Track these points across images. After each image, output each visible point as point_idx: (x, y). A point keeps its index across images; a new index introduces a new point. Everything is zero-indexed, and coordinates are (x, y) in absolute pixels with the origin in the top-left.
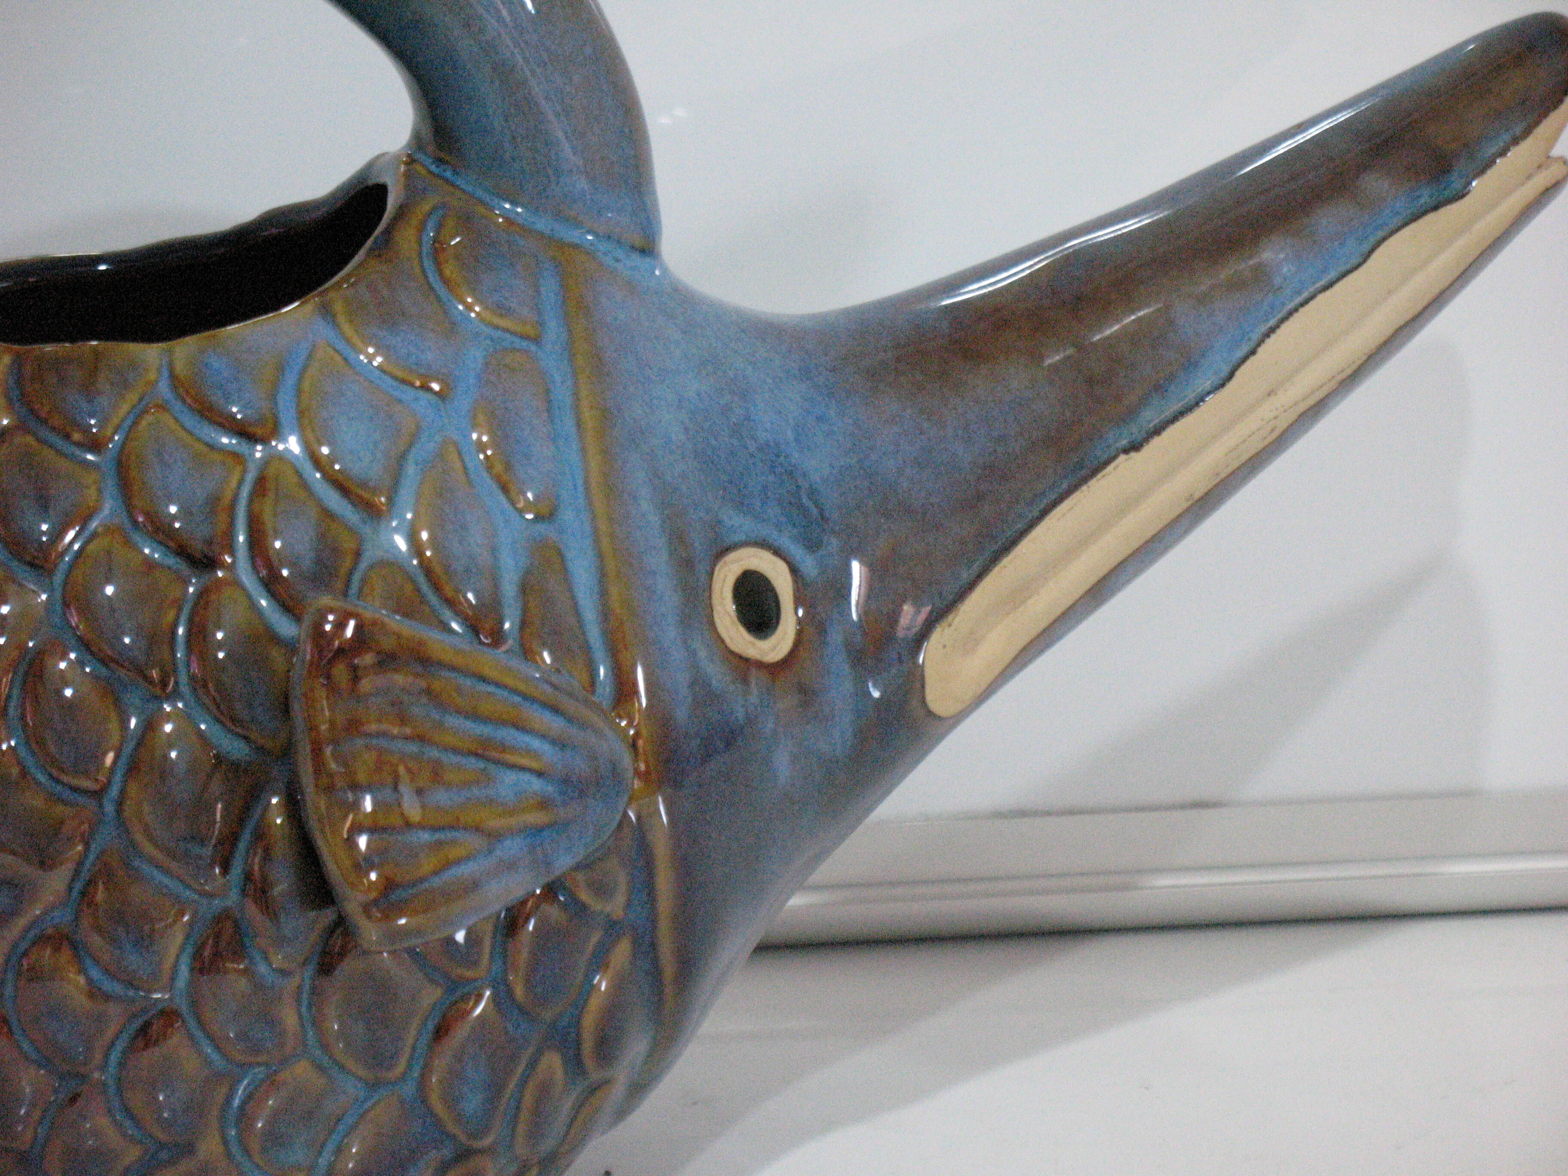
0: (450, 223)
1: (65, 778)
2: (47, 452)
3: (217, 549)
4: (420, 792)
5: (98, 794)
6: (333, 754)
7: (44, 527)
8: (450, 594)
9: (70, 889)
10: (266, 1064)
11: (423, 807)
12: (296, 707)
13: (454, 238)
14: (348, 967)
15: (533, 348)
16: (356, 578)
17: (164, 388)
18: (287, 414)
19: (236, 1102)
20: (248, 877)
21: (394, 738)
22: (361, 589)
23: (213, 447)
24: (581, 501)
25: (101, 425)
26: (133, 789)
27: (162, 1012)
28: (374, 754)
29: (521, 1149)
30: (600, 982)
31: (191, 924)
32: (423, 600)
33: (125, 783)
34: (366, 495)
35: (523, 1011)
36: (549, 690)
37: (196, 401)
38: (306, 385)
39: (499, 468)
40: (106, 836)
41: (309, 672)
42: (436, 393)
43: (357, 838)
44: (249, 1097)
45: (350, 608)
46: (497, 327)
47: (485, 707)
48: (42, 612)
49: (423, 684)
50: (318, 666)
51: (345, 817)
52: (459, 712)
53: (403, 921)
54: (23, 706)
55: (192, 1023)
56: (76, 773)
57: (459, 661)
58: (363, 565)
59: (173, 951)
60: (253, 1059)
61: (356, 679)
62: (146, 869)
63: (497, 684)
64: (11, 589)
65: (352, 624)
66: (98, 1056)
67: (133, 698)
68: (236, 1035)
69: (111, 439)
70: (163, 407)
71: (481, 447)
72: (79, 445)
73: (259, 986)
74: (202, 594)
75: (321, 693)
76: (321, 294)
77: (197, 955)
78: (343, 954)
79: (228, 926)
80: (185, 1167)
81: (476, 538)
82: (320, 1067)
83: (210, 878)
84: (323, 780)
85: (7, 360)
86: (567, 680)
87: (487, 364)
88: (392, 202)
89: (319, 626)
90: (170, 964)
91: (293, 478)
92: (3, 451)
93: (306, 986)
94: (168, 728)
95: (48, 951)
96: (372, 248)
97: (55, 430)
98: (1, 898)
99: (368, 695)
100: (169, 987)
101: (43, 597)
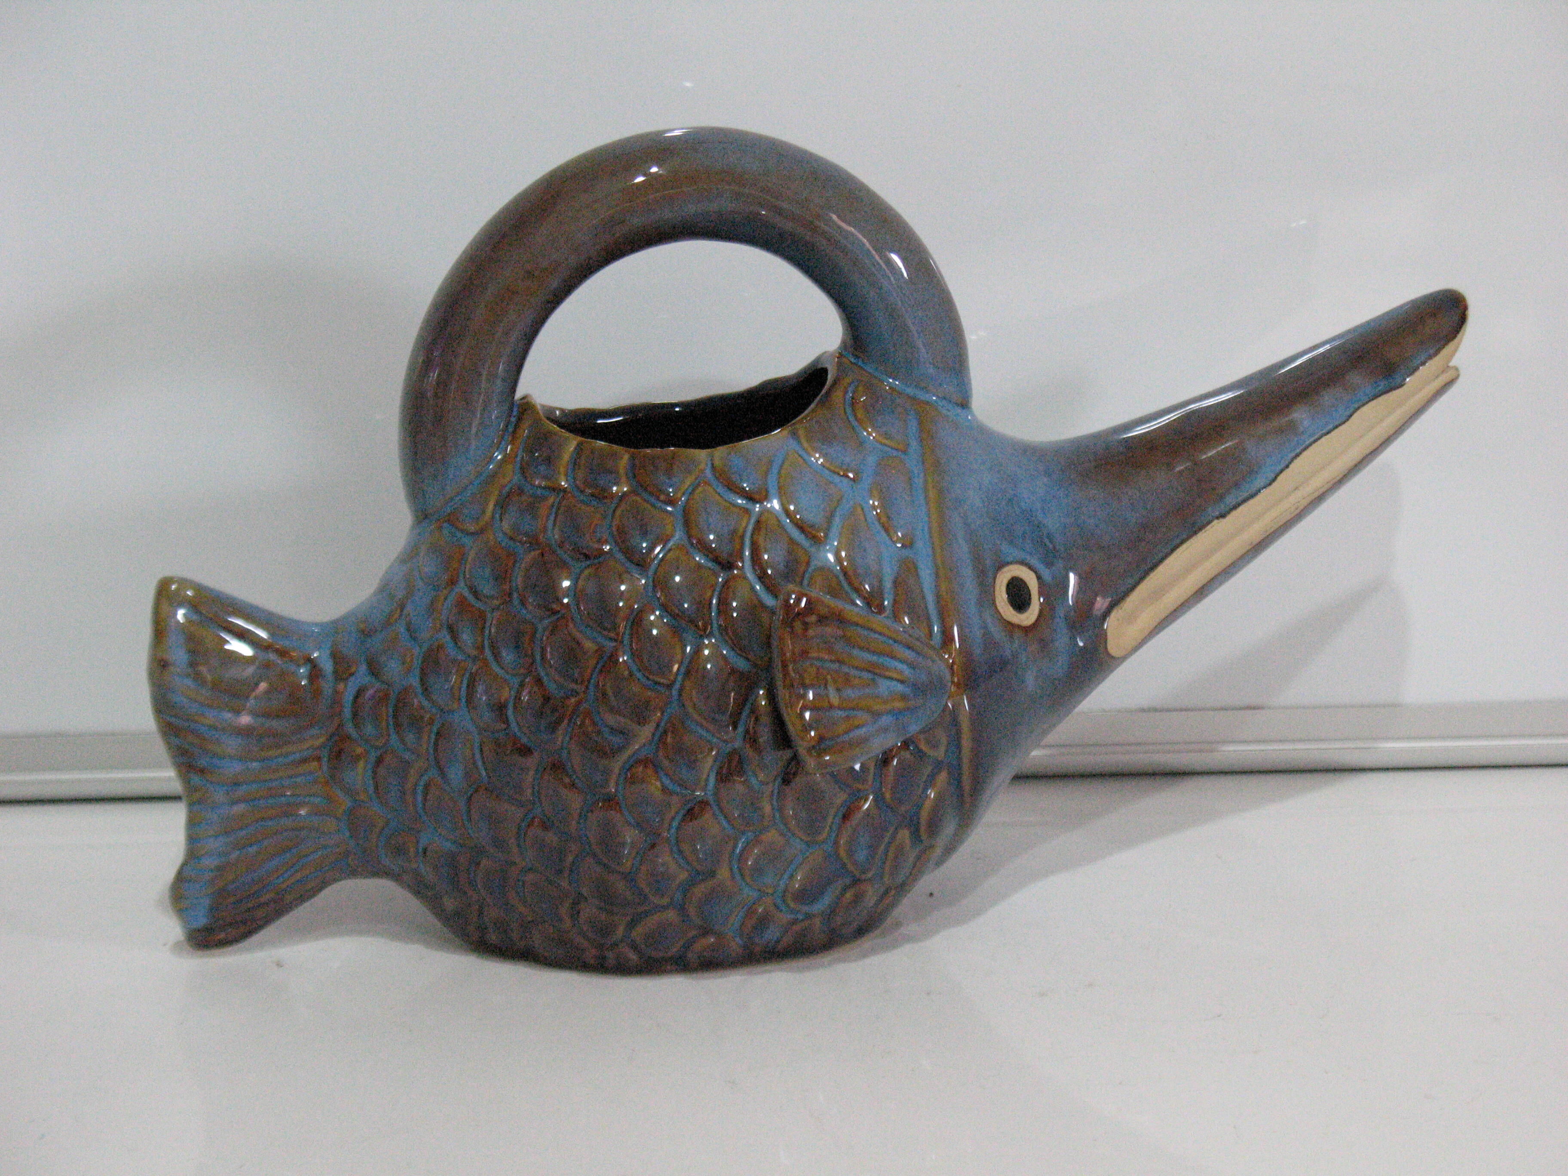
0: (860, 389)
1: (651, 677)
2: (646, 505)
3: (734, 558)
4: (838, 690)
5: (668, 686)
6: (793, 669)
7: (644, 545)
8: (856, 585)
9: (653, 734)
10: (754, 831)
11: (840, 697)
12: (775, 643)
13: (862, 397)
14: (799, 781)
15: (903, 456)
16: (807, 575)
17: (708, 472)
19: (738, 851)
20: (747, 732)
21: (825, 661)
22: (809, 582)
23: (733, 504)
24: (927, 537)
25: (675, 492)
26: (688, 684)
27: (700, 802)
28: (815, 669)
29: (886, 879)
30: (931, 793)
31: (716, 756)
32: (842, 589)
33: (684, 680)
34: (813, 532)
35: (889, 807)
36: (906, 636)
37: (724, 480)
38: (783, 473)
39: (884, 519)
40: (673, 709)
41: (782, 625)
42: (851, 479)
43: (805, 713)
44: (744, 849)
45: (804, 591)
46: (884, 445)
47: (873, 646)
48: (642, 589)
49: (840, 632)
50: (788, 621)
51: (798, 702)
52: (860, 648)
53: (828, 758)
54: (631, 639)
55: (715, 808)
56: (658, 675)
57: (861, 621)
58: (810, 570)
59: (706, 771)
60: (746, 828)
61: (806, 630)
62: (692, 725)
63: (882, 634)
64: (625, 576)
65: (804, 599)
66: (666, 825)
67: (689, 636)
68: (739, 815)
69: (680, 499)
70: (707, 483)
71: (874, 508)
72: (664, 502)
73: (751, 789)
74: (726, 583)
75: (787, 636)
76: (792, 425)
78: (796, 773)
79: (737, 758)
80: (710, 884)
81: (871, 557)
82: (782, 834)
83: (727, 733)
84: (788, 682)
85: (626, 457)
86: (917, 633)
87: (879, 464)
88: (830, 377)
89: (788, 601)
90: (704, 777)
91: (775, 522)
92: (623, 506)
93: (776, 791)
94: (706, 652)
95: (641, 769)
96: (819, 402)
97: (652, 494)
98: (616, 740)
99: (812, 638)
100: (704, 789)
101: (643, 582)
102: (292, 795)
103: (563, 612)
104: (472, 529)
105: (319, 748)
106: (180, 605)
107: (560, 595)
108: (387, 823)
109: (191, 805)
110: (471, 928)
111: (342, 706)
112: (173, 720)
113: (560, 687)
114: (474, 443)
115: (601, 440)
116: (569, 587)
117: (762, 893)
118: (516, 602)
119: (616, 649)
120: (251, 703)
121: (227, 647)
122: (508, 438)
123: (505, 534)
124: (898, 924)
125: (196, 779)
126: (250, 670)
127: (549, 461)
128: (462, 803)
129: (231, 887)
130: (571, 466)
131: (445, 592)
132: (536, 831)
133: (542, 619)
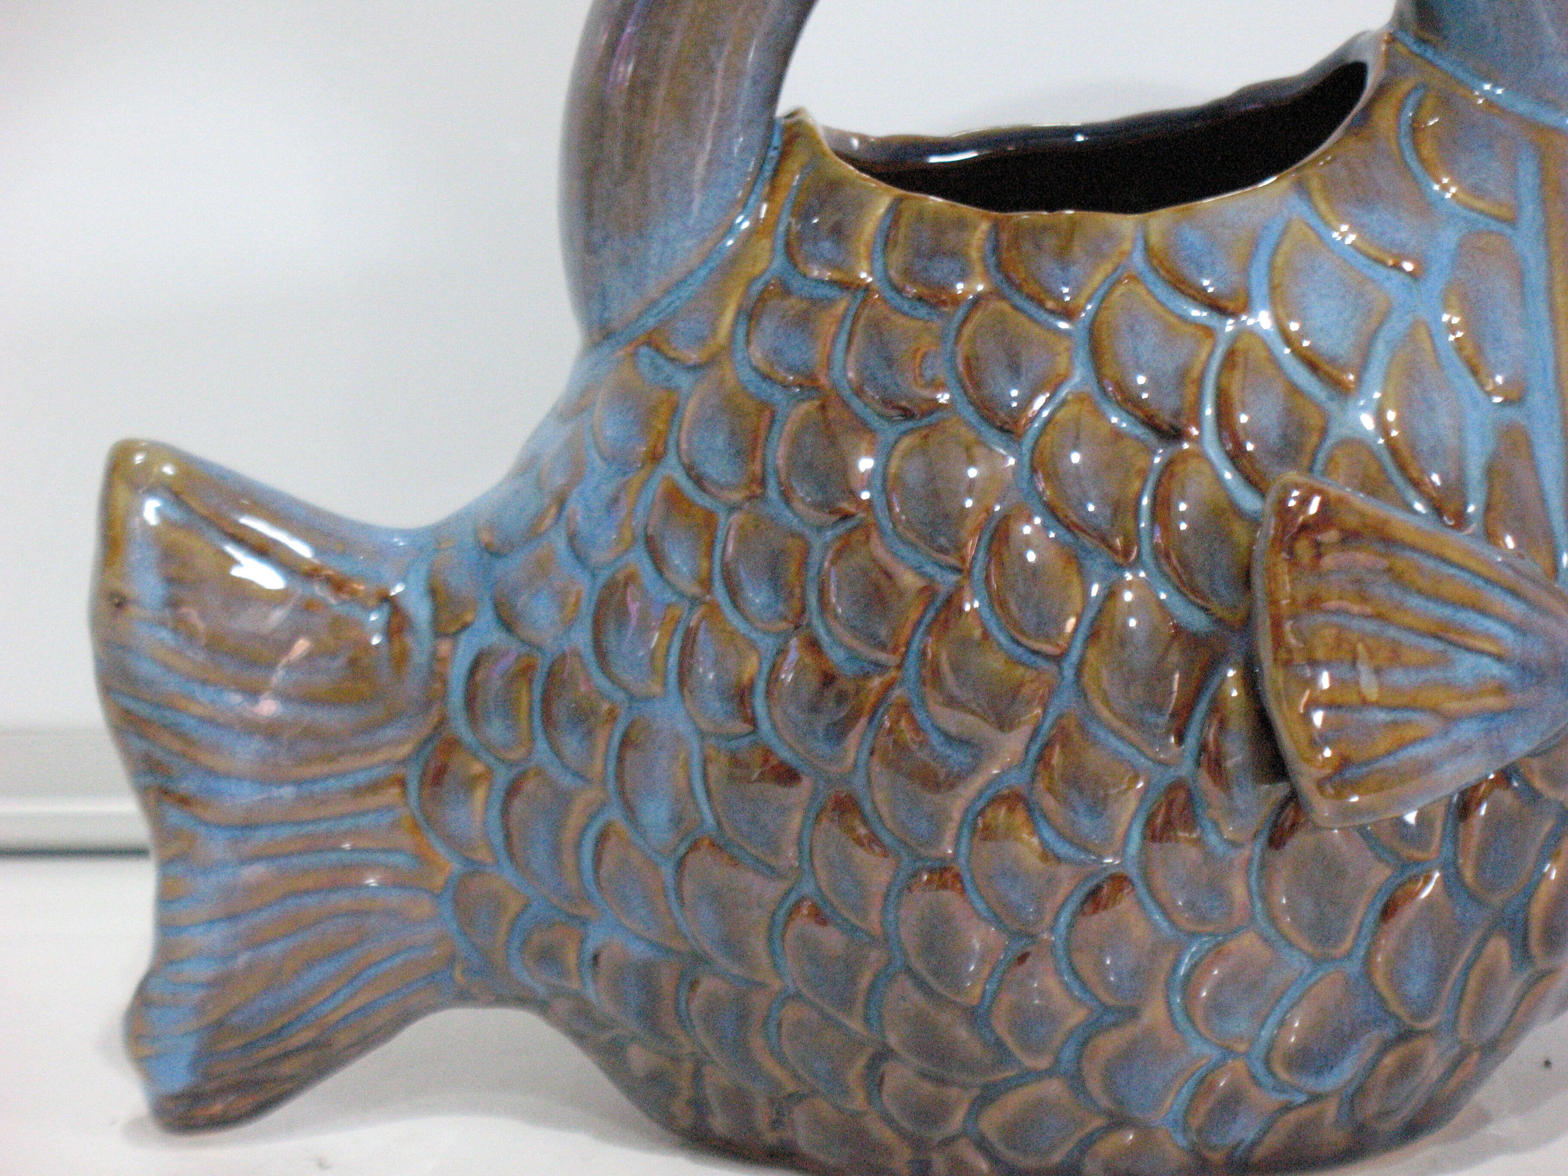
0: (1429, 103)
1: (1024, 640)
2: (1021, 319)
3: (1184, 420)
4: (1378, 671)
5: (1058, 659)
6: (1293, 631)
7: (1014, 393)
8: (1415, 474)
9: (1027, 749)
10: (1213, 934)
11: (1381, 686)
12: (1258, 581)
13: (1432, 117)
14: (1300, 841)
15: (1508, 231)
16: (1321, 456)
17: (1138, 259)
18: (1259, 288)
19: (1182, 971)
20: (1203, 747)
21: (1353, 616)
22: (1326, 466)
23: (1184, 319)
24: (1551, 386)
25: (1074, 295)
26: (1092, 654)
27: (1113, 877)
28: (1334, 631)
29: (1463, 1032)
30: (1550, 870)
31: (1146, 789)
32: (1390, 481)
33: (1085, 648)
34: (1335, 373)
35: (1472, 897)
36: (1509, 572)
37: (1168, 272)
38: (1279, 261)
39: (1469, 351)
40: (1065, 700)
41: (1273, 545)
42: (1410, 274)
43: (1313, 713)
44: (1194, 966)
45: (1317, 485)
46: (1472, 209)
47: (1446, 589)
48: (1010, 476)
49: (1384, 563)
50: (1281, 541)
51: (1302, 694)
52: (1420, 592)
53: (1355, 799)
54: (987, 569)
55: (1142, 891)
56: (1036, 638)
57: (1421, 541)
58: (1329, 443)
59: (1125, 818)
60: (1200, 928)
61: (1319, 556)
62: (1102, 734)
63: (1462, 568)
64: (978, 452)
65: (1316, 502)
66: (1048, 919)
67: (1097, 565)
68: (1185, 903)
69: (1083, 309)
70: (1135, 278)
71: (1452, 329)
72: (1052, 312)
73: (1209, 855)
74: (1169, 465)
75: (1282, 568)
76: (1298, 169)
77: (1149, 822)
78: (1294, 826)
79: (1181, 796)
80: (1131, 1031)
81: (1444, 420)
82: (1266, 940)
83: (1165, 747)
84: (1283, 655)
85: (985, 226)
86: (1527, 565)
87: (1460, 246)
88: (1372, 80)
89: (1283, 501)
90: (1120, 830)
91: (1263, 354)
92: (978, 317)
93: (1256, 858)
94: (1128, 596)
95: (1003, 811)
96: (1349, 129)
97: (1030, 297)
98: (958, 758)
99: (1330, 572)
100: (1121, 852)
101: (1012, 461)
102: (353, 850)
103: (861, 515)
104: (694, 357)
105: (403, 762)
106: (151, 491)
107: (855, 484)
108: (527, 906)
109: (165, 865)
110: (678, 1106)
111: (445, 682)
112: (133, 705)
113: (853, 656)
114: (698, 199)
115: (937, 194)
116: (873, 470)
117: (1229, 1052)
118: (773, 493)
119: (959, 589)
120: (278, 676)
121: (236, 572)
122: (763, 189)
123: (755, 369)
124: (1484, 1118)
125: (175, 816)
126: (277, 616)
127: (838, 232)
128: (667, 871)
129: (236, 1020)
130: (880, 242)
131: (643, 474)
132: (803, 924)
133: (820, 529)
